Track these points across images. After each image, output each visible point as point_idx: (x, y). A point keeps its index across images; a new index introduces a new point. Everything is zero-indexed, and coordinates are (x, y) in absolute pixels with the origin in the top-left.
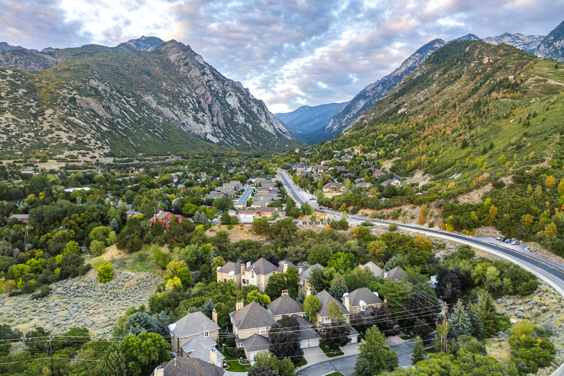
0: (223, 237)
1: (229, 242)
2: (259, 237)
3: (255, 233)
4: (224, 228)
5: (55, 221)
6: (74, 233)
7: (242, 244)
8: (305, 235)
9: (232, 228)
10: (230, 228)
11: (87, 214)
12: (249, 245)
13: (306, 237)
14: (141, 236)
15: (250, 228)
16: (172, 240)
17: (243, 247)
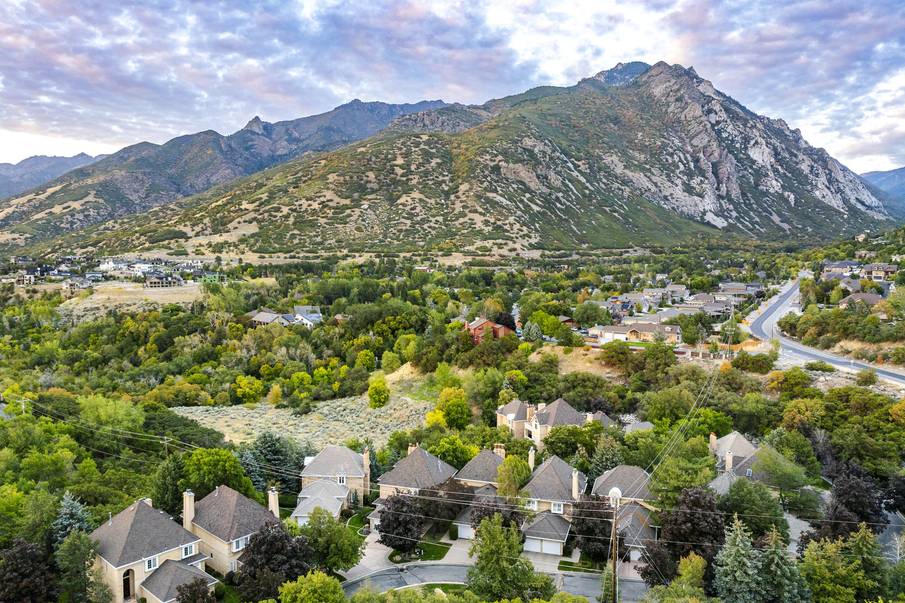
0: (552, 364)
1: (557, 373)
2: (608, 370)
3: (603, 363)
4: (559, 351)
7: (571, 378)
8: (681, 374)
9: (571, 351)
10: (566, 352)
12: (584, 381)
13: (681, 378)
15: (599, 355)
16: (480, 361)
17: (573, 382)
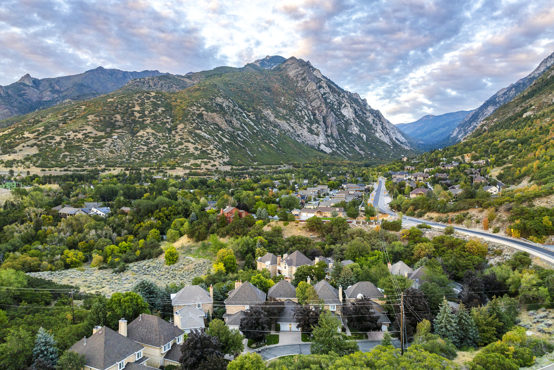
0: (278, 232)
1: (282, 237)
2: (311, 234)
3: (308, 230)
4: (281, 224)
5: (149, 213)
6: (161, 224)
7: (292, 239)
8: (354, 234)
9: (288, 224)
10: (285, 225)
11: (173, 208)
12: (299, 240)
13: (355, 236)
14: (208, 228)
15: (305, 225)
16: (233, 232)
17: (293, 241)
